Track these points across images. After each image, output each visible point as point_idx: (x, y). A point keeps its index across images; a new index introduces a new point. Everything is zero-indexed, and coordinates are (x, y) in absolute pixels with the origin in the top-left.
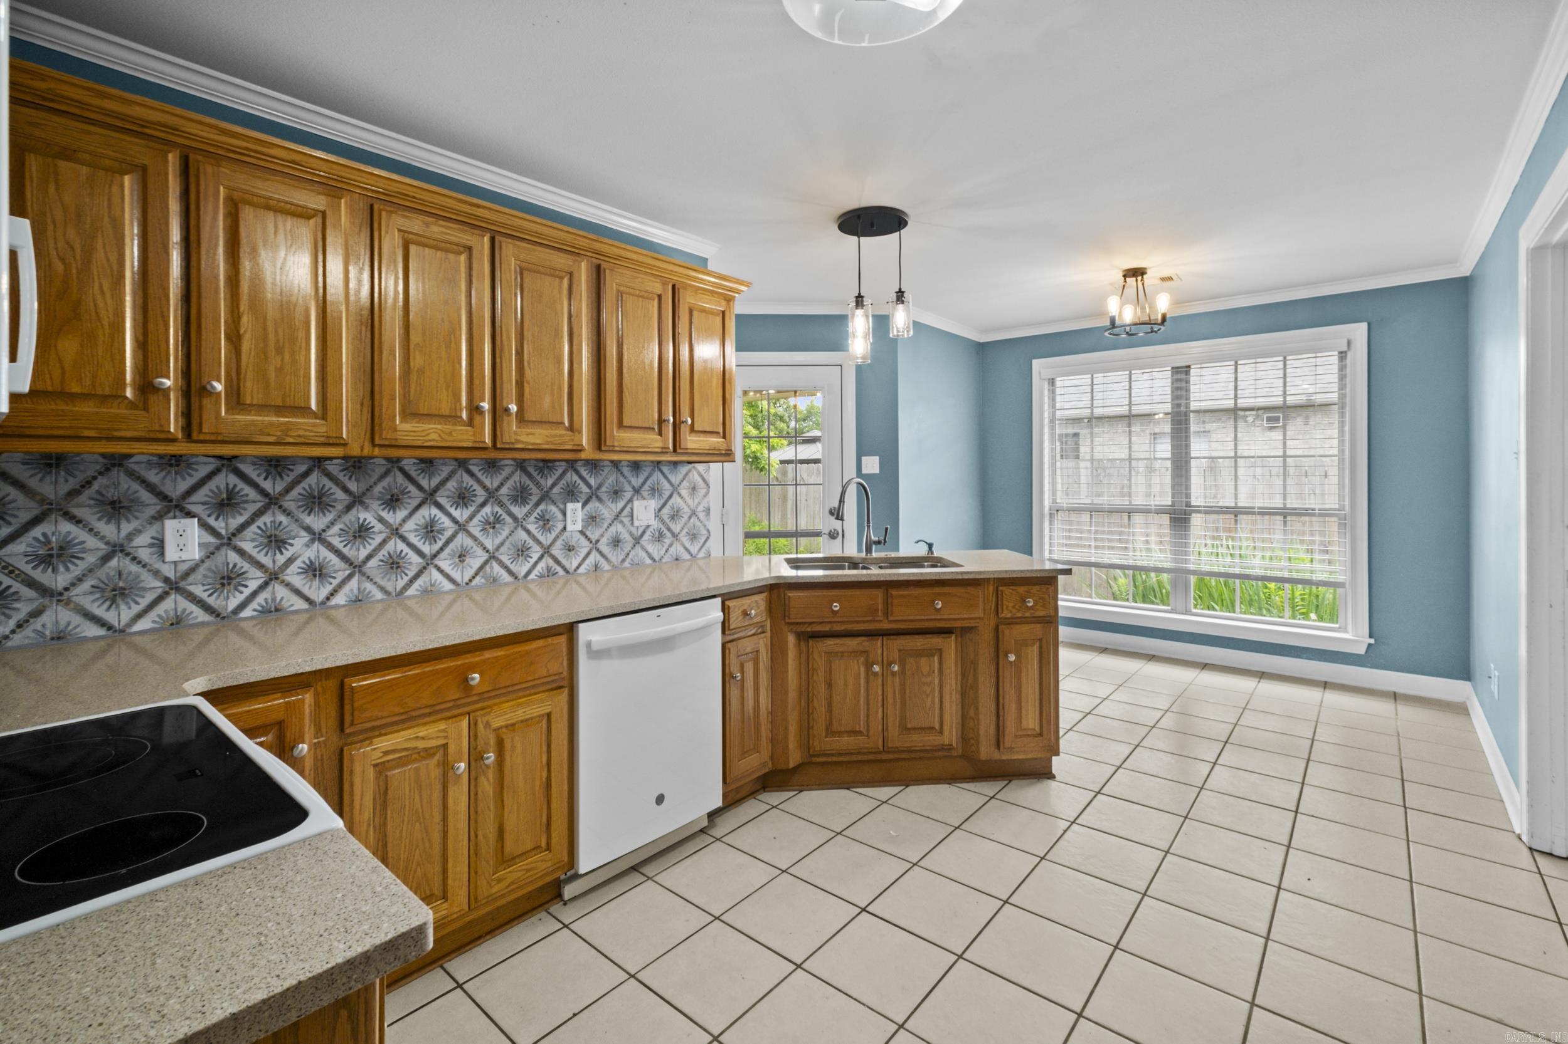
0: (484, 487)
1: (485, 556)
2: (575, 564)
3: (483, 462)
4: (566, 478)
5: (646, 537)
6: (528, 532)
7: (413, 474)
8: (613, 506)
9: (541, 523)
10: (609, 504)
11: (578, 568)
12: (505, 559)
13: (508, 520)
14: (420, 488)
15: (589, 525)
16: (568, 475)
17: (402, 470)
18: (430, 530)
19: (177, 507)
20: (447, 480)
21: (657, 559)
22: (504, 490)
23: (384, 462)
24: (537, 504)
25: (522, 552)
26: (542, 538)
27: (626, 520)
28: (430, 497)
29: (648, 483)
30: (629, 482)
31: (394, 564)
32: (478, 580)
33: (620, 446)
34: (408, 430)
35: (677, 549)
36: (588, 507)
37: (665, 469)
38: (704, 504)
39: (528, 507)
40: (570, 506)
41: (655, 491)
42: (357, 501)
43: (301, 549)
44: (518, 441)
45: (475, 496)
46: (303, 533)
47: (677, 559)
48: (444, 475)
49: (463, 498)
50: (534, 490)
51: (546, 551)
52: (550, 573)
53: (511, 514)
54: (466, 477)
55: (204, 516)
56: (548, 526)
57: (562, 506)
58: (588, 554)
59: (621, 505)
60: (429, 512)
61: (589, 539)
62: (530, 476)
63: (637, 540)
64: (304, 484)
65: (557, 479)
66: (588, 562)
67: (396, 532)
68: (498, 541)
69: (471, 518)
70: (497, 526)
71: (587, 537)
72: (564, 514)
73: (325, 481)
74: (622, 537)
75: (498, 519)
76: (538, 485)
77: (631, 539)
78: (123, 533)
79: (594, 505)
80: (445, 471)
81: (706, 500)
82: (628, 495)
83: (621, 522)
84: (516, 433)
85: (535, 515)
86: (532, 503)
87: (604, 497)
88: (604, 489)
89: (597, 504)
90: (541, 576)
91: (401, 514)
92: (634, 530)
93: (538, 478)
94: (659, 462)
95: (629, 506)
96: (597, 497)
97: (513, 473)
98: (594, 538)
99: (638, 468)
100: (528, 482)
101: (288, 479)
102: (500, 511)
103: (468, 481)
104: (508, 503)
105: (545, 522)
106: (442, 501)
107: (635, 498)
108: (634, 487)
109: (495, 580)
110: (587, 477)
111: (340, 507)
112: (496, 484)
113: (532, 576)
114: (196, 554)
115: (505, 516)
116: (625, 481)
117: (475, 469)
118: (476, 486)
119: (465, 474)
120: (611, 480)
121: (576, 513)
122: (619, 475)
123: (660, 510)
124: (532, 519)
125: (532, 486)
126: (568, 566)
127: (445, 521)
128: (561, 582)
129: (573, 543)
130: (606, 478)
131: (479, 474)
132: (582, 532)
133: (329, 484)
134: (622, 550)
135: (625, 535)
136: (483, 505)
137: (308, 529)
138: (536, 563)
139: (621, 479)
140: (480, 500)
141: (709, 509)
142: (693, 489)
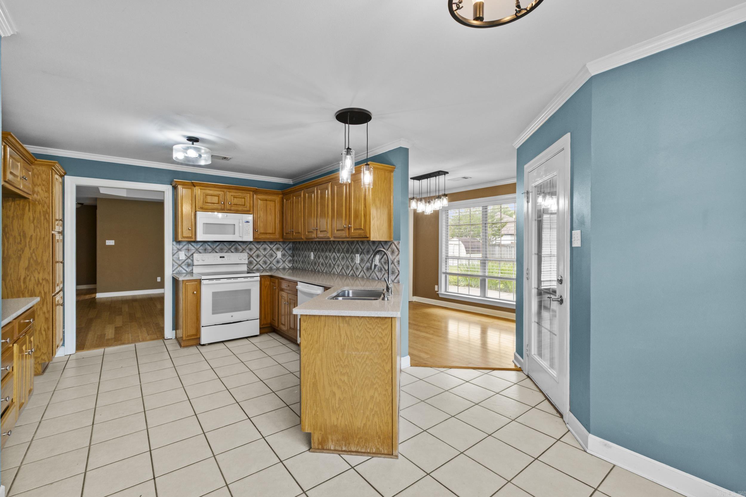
0: (342, 248)
1: (342, 267)
5: (376, 269)
6: (349, 262)
8: (367, 256)
9: (352, 259)
11: (359, 275)
12: (345, 268)
13: (346, 258)
14: (333, 248)
15: (361, 262)
16: (357, 245)
17: (331, 244)
18: (335, 258)
19: (312, 250)
21: (380, 278)
22: (345, 249)
25: (348, 267)
26: (352, 264)
28: (334, 250)
29: (377, 248)
30: (372, 248)
31: (330, 265)
32: (341, 273)
36: (361, 256)
37: (383, 243)
40: (357, 255)
42: (326, 250)
43: (321, 260)
46: (321, 256)
48: (336, 245)
49: (339, 251)
50: (350, 249)
51: (353, 268)
52: (353, 275)
55: (314, 251)
56: (353, 261)
57: (355, 255)
58: (361, 271)
59: (369, 256)
60: (334, 254)
61: (361, 267)
62: (349, 245)
63: (374, 270)
64: (321, 246)
65: (354, 247)
66: (361, 274)
67: (331, 258)
68: (344, 263)
69: (340, 256)
70: (344, 259)
72: (356, 257)
73: (324, 246)
74: (369, 267)
78: (309, 254)
79: (362, 255)
81: (398, 257)
82: (371, 252)
83: (369, 262)
85: (350, 257)
86: (350, 253)
87: (365, 253)
88: (365, 250)
89: (363, 255)
91: (331, 254)
93: (351, 246)
94: (380, 241)
95: (371, 257)
97: (346, 244)
99: (374, 243)
100: (349, 247)
103: (340, 246)
104: (346, 253)
106: (336, 251)
108: (373, 250)
109: (343, 274)
110: (361, 246)
111: (325, 252)
112: (344, 247)
113: (350, 275)
115: (345, 256)
117: (340, 243)
120: (367, 247)
121: (358, 258)
122: (369, 245)
123: (381, 259)
126: (357, 274)
127: (336, 256)
128: (355, 279)
129: (358, 267)
132: (359, 264)
134: (369, 272)
136: (342, 253)
138: (351, 271)
139: (370, 247)
141: (399, 262)
142: (393, 252)
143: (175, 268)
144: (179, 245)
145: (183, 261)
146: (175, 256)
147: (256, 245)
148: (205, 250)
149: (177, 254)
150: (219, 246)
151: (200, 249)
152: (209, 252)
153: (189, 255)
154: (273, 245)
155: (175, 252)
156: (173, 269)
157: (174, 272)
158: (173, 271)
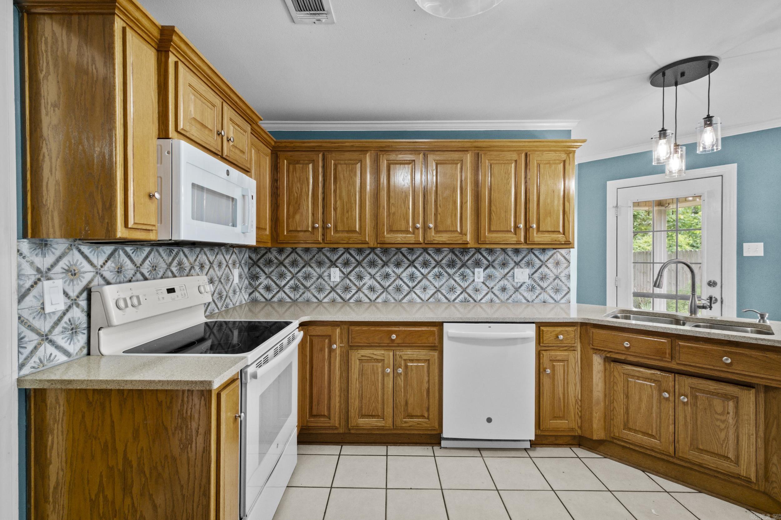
0: (435, 260)
1: (435, 290)
2: (479, 298)
3: (434, 249)
4: (475, 256)
5: (522, 288)
6: (455, 281)
7: (406, 254)
8: (502, 271)
9: (462, 277)
10: (500, 270)
11: (481, 300)
12: (444, 292)
13: (446, 275)
14: (408, 260)
15: (487, 280)
16: (476, 255)
17: (401, 253)
18: (412, 277)
19: (333, 264)
20: (419, 256)
21: (530, 300)
22: (444, 262)
23: (394, 249)
24: (460, 268)
25: (452, 289)
26: (462, 284)
27: (510, 279)
28: (412, 264)
29: (525, 259)
30: (512, 259)
31: (398, 289)
32: (431, 300)
33: (489, 241)
34: (389, 237)
35: (544, 296)
36: (488, 270)
37: (537, 253)
38: (566, 272)
39: (455, 270)
40: (477, 270)
41: (528, 264)
42: (385, 264)
43: (368, 281)
44: (434, 240)
45: (431, 263)
46: (368, 275)
47: (544, 302)
48: (418, 254)
49: (425, 264)
50: (458, 262)
51: (464, 290)
52: (466, 301)
53: (447, 272)
54: (427, 256)
55: (340, 267)
56: (465, 279)
57: (472, 270)
58: (487, 294)
59: (506, 270)
60: (411, 270)
61: (487, 287)
62: (456, 255)
63: (517, 290)
64: (368, 258)
65: (470, 257)
66: (486, 297)
67: (399, 277)
68: (441, 284)
69: (429, 273)
70: (440, 277)
71: (486, 285)
72: (474, 274)
73: (375, 256)
74: (507, 287)
75: (441, 274)
76: (460, 259)
77: (513, 288)
78: (322, 272)
79: (490, 270)
80: (418, 253)
81: (567, 270)
82: (512, 265)
83: (507, 279)
84: (433, 237)
85: (459, 273)
86: (457, 268)
87: (497, 266)
88: (496, 262)
89: (492, 270)
90: (462, 302)
91: (401, 270)
92: (515, 284)
93: (461, 256)
94: (532, 249)
95: (512, 271)
96: (493, 266)
97: (448, 254)
98: (490, 286)
99: (518, 252)
100: (455, 258)
101: (364, 256)
102: (442, 271)
103: (428, 257)
104: (445, 267)
105: (464, 277)
106: (417, 265)
107: (516, 267)
108: (515, 262)
109: (439, 301)
110: (487, 256)
111: (380, 266)
112: (440, 258)
113: (457, 301)
114: (338, 280)
115: (444, 273)
116: (509, 258)
117: (431, 252)
118: (431, 259)
119: (426, 254)
120: (501, 257)
121: (480, 274)
122: (506, 255)
123: (533, 274)
124: (457, 275)
125: (457, 260)
126: (475, 298)
127: (417, 273)
128: (472, 306)
129: (478, 287)
130: (498, 256)
131: (433, 255)
132: (483, 283)
133: (376, 258)
134: (507, 293)
135: (509, 286)
136: (434, 267)
137: (370, 274)
138: (459, 295)
139: (507, 257)
140: (433, 265)
141: (570, 276)
142: (557, 264)
143: (26, 352)
144: (44, 255)
145: (55, 318)
146: (30, 300)
147: (208, 256)
148: (119, 271)
149: (34, 292)
150: (149, 259)
151: (106, 268)
152: (128, 277)
153: (76, 293)
154: (230, 255)
155: (28, 285)
156: (22, 358)
157: (26, 370)
158: (21, 366)
